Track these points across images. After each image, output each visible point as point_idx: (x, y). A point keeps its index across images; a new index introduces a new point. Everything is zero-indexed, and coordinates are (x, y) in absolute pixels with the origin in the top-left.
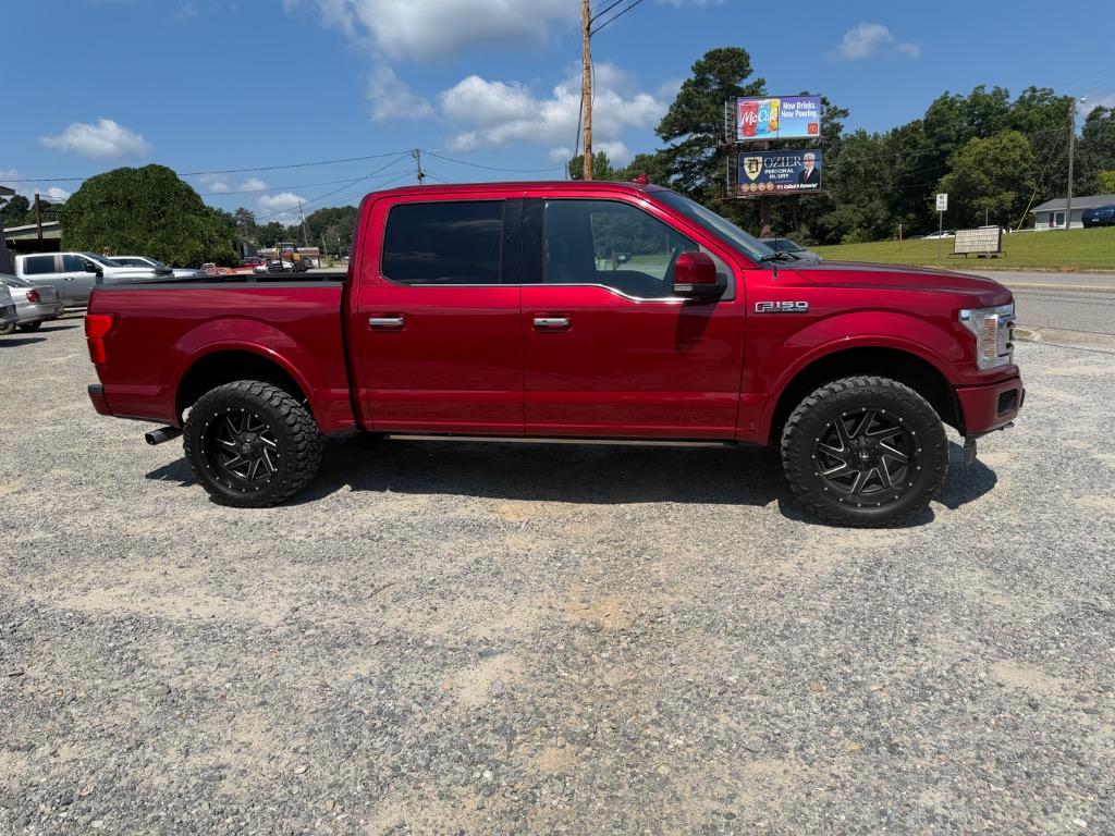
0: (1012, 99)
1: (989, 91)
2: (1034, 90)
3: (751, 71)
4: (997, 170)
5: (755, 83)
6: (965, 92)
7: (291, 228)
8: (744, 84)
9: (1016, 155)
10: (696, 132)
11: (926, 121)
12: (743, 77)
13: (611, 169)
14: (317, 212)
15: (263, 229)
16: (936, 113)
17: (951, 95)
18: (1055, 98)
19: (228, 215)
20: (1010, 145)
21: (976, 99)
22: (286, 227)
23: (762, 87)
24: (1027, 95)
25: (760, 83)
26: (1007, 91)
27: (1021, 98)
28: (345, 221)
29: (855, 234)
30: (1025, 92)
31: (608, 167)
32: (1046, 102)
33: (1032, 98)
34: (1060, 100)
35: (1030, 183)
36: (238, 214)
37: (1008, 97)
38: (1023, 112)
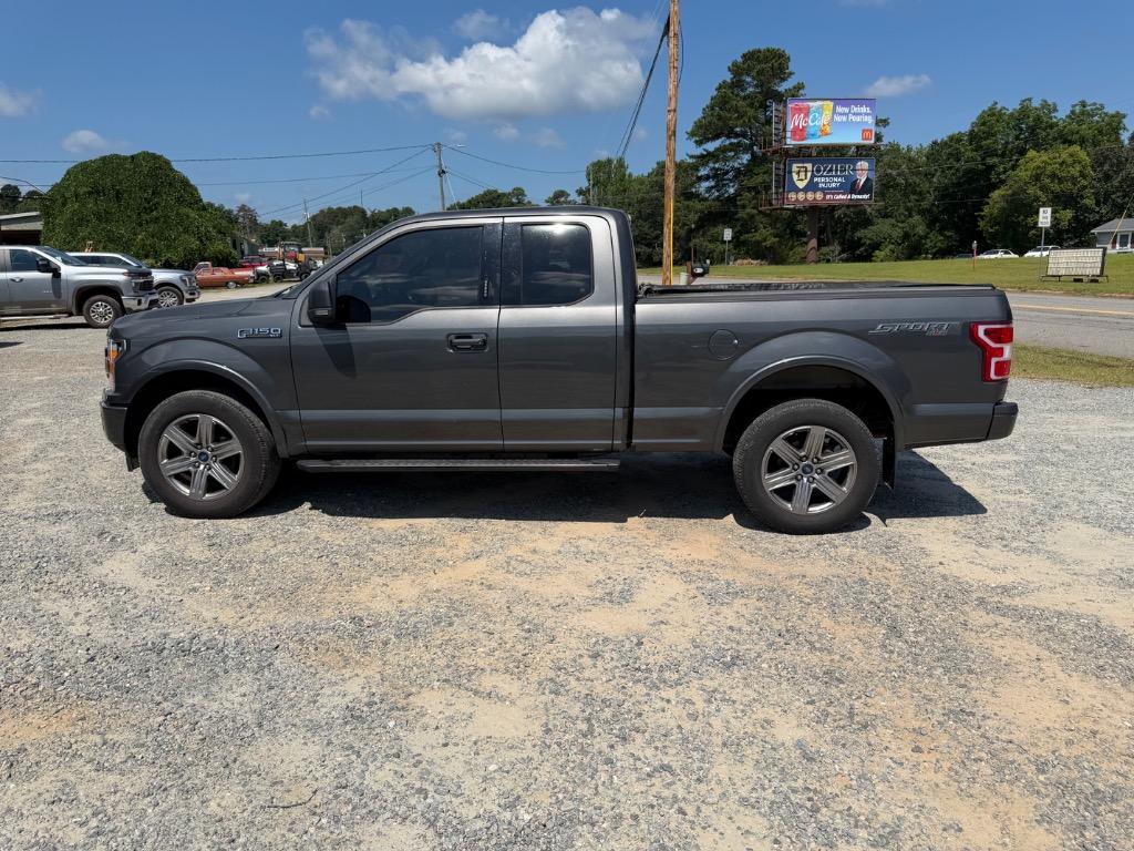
0: (1062, 114)
1: (1036, 103)
2: (1083, 104)
3: (791, 74)
4: (1056, 187)
5: (794, 88)
6: (1011, 105)
7: (294, 227)
8: (783, 87)
9: (1075, 171)
10: (729, 137)
11: (971, 133)
12: (784, 80)
13: (630, 175)
14: (322, 211)
15: (265, 228)
16: (984, 124)
17: (999, 107)
18: (1106, 114)
19: (230, 212)
20: (1070, 160)
21: (1024, 111)
22: (289, 226)
23: (801, 91)
24: (1078, 109)
25: (800, 87)
26: (1055, 105)
27: (1073, 112)
28: (350, 220)
29: (887, 250)
30: (1074, 106)
31: (627, 173)
32: (1096, 118)
33: (1083, 113)
34: (1113, 116)
35: (1089, 202)
36: (239, 211)
37: (1055, 110)
38: (1074, 126)
